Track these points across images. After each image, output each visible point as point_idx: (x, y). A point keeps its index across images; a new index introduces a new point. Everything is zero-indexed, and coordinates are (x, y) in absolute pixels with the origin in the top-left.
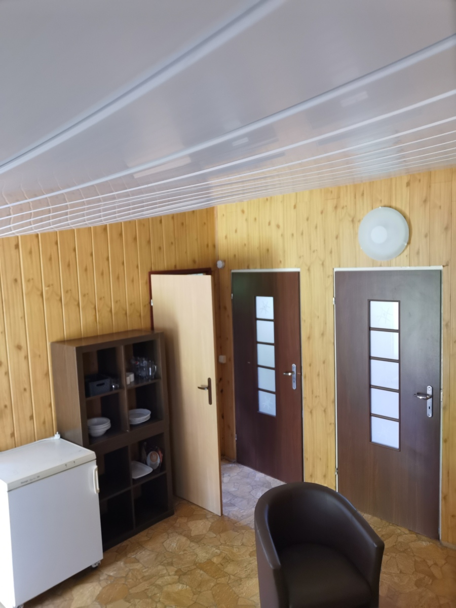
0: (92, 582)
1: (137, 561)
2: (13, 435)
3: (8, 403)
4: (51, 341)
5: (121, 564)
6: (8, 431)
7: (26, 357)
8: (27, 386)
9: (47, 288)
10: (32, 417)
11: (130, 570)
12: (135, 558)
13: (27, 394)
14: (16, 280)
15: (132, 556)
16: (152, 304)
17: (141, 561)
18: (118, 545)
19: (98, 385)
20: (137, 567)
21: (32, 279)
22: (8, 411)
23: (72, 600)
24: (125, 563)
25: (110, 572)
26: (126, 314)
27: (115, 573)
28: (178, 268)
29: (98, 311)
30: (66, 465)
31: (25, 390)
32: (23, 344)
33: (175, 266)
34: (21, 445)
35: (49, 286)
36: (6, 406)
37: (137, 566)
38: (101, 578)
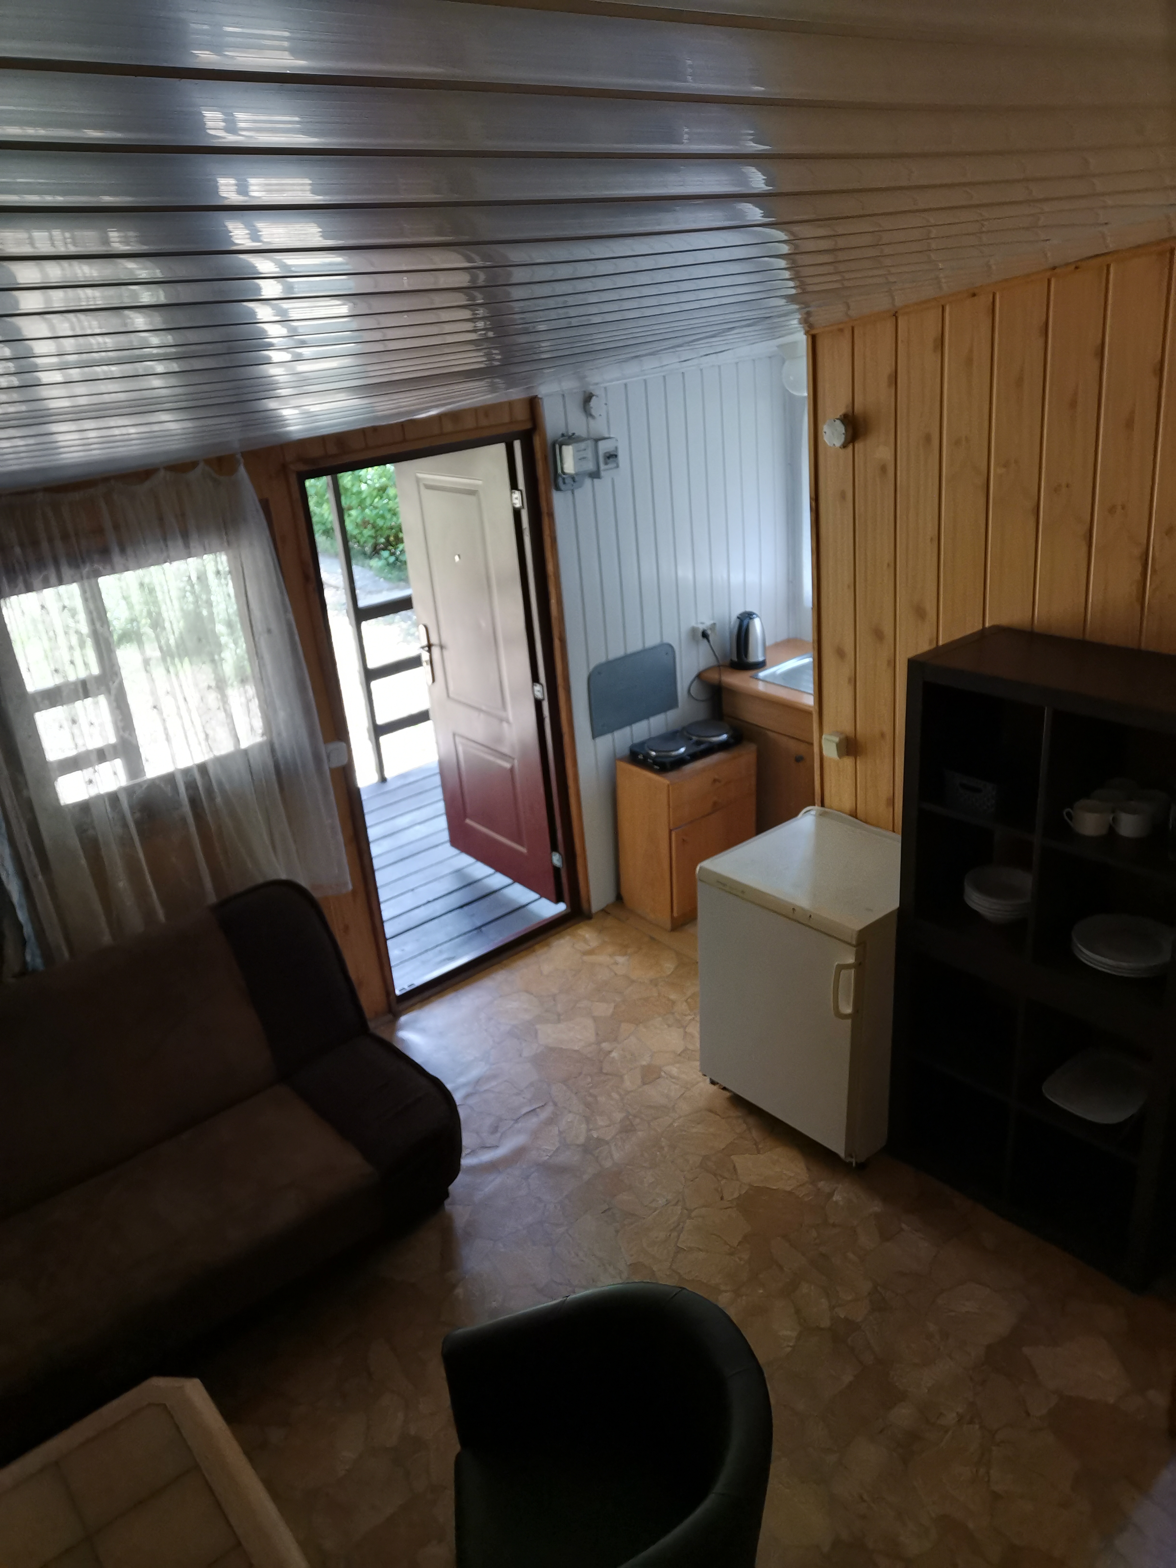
0: (808, 1170)
1: (889, 1236)
2: (891, 801)
3: (887, 730)
5: (874, 1208)
6: (885, 791)
9: (1002, 471)
11: (854, 1228)
12: (900, 1230)
14: (929, 438)
15: (906, 1224)
17: (888, 1244)
20: (863, 1239)
21: (967, 440)
22: (887, 746)
23: (758, 1151)
24: (877, 1215)
25: (841, 1193)
27: (841, 1203)
29: (1154, 571)
30: (794, 909)
32: (930, 606)
35: (1006, 465)
37: (867, 1240)
38: (821, 1184)
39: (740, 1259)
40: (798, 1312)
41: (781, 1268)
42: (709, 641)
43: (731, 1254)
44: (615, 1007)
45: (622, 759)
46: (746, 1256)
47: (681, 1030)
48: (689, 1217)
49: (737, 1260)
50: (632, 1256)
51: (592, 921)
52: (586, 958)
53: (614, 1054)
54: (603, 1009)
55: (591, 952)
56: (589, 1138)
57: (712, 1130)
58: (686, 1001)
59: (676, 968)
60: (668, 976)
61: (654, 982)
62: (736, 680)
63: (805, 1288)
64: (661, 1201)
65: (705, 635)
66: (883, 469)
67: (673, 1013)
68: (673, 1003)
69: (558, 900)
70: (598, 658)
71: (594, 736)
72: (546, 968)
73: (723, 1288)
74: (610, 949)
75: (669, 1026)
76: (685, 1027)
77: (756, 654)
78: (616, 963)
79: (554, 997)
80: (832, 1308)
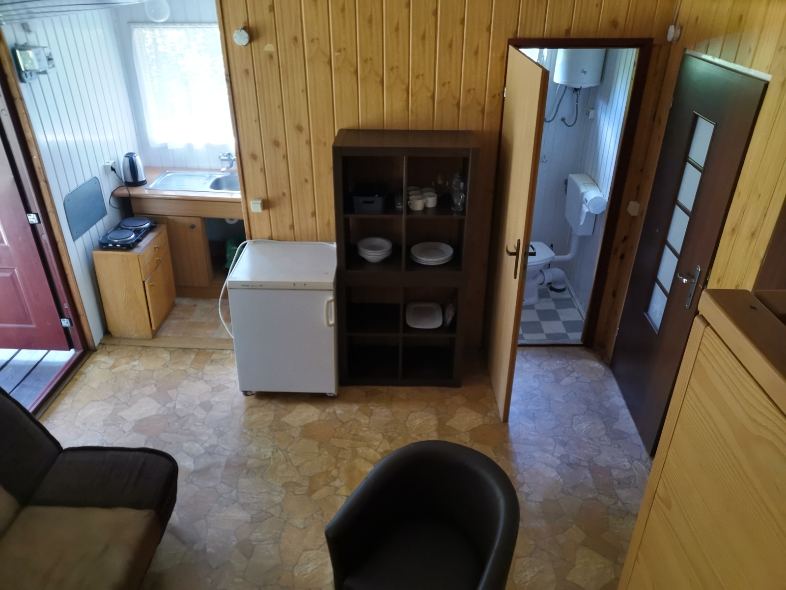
0: (317, 408)
1: (370, 414)
2: (292, 227)
3: (286, 191)
4: (341, 128)
5: (355, 407)
6: (288, 222)
7: (309, 142)
8: (309, 178)
9: (337, 54)
10: (314, 214)
11: (355, 419)
12: (372, 410)
13: (309, 186)
14: (296, 39)
15: (372, 407)
16: (505, 96)
17: (373, 417)
18: (374, 387)
19: (365, 202)
20: (362, 421)
21: (317, 39)
22: (287, 200)
23: (290, 412)
24: (359, 410)
25: (339, 409)
26: (458, 104)
27: (342, 413)
28: (573, 35)
29: (412, 95)
30: (294, 284)
31: (306, 181)
32: (305, 125)
33: (568, 31)
34: (301, 240)
35: (339, 51)
36: (284, 194)
37: (364, 420)
38: (327, 410)
39: (325, 455)
40: (366, 459)
41: (343, 449)
42: (115, 172)
43: (320, 455)
44: (155, 386)
45: (95, 249)
46: (326, 452)
47: (201, 380)
48: (288, 453)
49: (324, 456)
50: (279, 482)
51: (98, 351)
52: (114, 370)
53: (178, 407)
54: (151, 389)
55: (113, 367)
56: (205, 448)
57: (261, 414)
58: (191, 367)
59: (170, 354)
60: (170, 360)
61: (165, 366)
62: (136, 191)
63: (360, 450)
64: (270, 454)
65: (113, 169)
66: (271, 56)
67: (190, 375)
68: (185, 371)
69: (70, 346)
70: (66, 192)
71: (74, 241)
72: (94, 385)
73: (329, 470)
74: (123, 361)
75: (193, 382)
76: (202, 378)
77: (142, 177)
78: (135, 366)
79: (114, 396)
80: (376, 450)
